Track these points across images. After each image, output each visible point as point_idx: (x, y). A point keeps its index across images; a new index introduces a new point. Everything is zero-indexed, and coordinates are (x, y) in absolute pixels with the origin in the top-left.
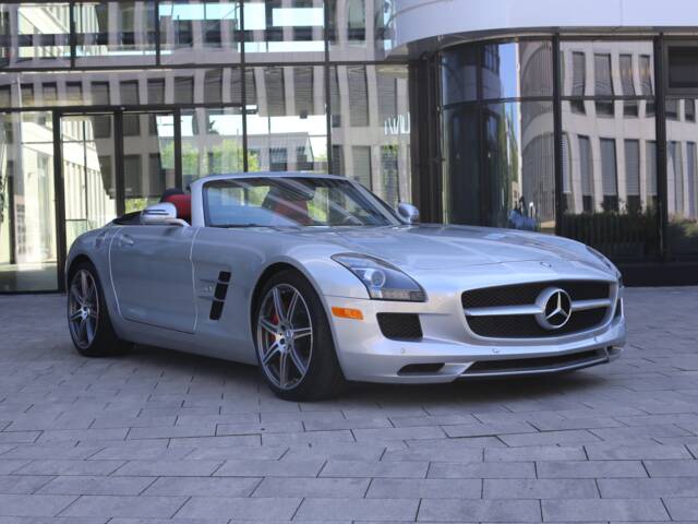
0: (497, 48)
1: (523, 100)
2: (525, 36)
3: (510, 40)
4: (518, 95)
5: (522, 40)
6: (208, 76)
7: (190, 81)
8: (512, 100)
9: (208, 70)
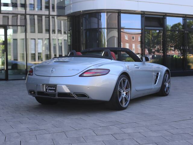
0: (101, 14)
1: (107, 28)
2: (108, 11)
3: (104, 12)
4: (106, 27)
5: (107, 12)
6: (13, 17)
7: (7, 18)
8: (104, 28)
9: (13, 15)
